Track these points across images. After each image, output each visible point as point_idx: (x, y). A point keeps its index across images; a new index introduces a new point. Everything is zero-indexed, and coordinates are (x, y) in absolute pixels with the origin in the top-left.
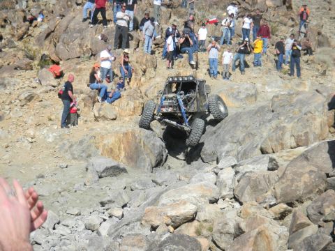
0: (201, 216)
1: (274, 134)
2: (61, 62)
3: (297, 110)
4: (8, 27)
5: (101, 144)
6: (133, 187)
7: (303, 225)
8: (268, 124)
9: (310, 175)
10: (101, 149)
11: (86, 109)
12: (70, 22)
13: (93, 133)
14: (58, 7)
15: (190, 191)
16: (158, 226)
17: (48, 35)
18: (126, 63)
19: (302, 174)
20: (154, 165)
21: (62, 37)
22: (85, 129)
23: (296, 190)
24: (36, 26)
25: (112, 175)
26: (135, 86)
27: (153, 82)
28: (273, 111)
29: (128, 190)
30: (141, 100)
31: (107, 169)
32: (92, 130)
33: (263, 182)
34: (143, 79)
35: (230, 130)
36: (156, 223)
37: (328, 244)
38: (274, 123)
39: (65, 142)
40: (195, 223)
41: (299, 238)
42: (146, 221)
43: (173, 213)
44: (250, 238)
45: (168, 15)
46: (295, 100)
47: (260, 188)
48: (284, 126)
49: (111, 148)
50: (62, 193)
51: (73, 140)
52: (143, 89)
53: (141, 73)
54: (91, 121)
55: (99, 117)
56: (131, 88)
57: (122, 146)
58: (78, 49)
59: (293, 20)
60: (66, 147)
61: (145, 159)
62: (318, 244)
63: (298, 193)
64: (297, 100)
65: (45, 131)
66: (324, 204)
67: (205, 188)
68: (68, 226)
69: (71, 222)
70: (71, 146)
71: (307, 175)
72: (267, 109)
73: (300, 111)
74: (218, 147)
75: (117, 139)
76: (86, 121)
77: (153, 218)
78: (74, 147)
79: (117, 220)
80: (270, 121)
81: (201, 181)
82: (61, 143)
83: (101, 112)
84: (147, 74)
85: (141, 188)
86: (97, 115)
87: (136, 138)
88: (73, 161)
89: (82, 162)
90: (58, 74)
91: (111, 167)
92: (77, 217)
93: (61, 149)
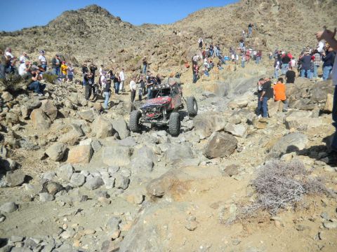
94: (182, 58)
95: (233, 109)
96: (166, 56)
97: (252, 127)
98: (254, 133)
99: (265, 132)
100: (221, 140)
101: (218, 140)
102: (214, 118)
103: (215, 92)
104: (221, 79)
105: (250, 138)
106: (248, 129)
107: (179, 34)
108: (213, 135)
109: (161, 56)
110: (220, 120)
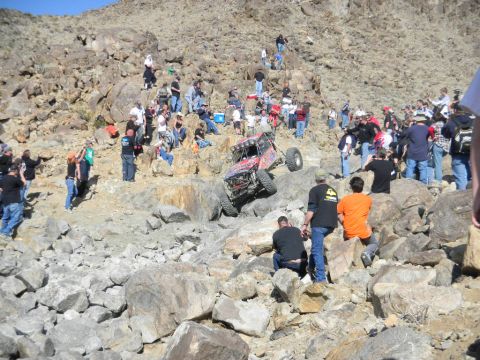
4: (60, 92)
6: (201, 230)
9: (388, 205)
10: (162, 200)
11: (144, 165)
12: (122, 88)
13: (153, 186)
14: (104, 78)
16: (239, 255)
17: (100, 100)
18: (178, 125)
19: (381, 203)
20: (211, 218)
21: (115, 101)
22: (145, 183)
24: (87, 92)
25: (177, 222)
26: (188, 148)
31: (173, 215)
32: (152, 183)
36: (238, 252)
39: (127, 193)
42: (228, 250)
49: (172, 200)
51: (135, 192)
54: (150, 176)
55: (157, 173)
56: (184, 149)
57: (182, 198)
59: (323, 102)
60: (128, 199)
61: (203, 212)
65: (106, 184)
66: (411, 222)
68: (147, 258)
70: (133, 198)
71: (385, 205)
75: (178, 192)
76: (145, 176)
77: (235, 247)
78: (136, 198)
82: (122, 195)
83: (159, 168)
85: (209, 230)
86: (155, 171)
87: (194, 191)
88: (136, 210)
90: (114, 134)
91: (177, 214)
92: (154, 251)
93: (122, 200)
94: (100, 111)
95: (236, 257)
96: (53, 102)
97: (286, 309)
98: (292, 324)
99: (321, 323)
100: (204, 346)
101: (194, 347)
102: (184, 283)
103: (188, 209)
104: (205, 173)
105: (282, 339)
106: (276, 314)
107: (93, 45)
108: (181, 330)
109: (40, 99)
110: (200, 288)
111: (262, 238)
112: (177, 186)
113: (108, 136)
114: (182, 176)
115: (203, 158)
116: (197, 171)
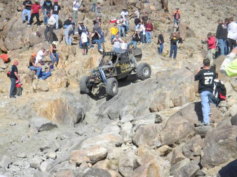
0: (110, 156)
1: (158, 98)
2: (8, 52)
3: (173, 81)
5: (39, 109)
6: (62, 138)
7: (180, 159)
8: (154, 92)
9: (184, 126)
10: (38, 112)
11: (27, 84)
12: (14, 23)
13: (33, 101)
14: (4, 13)
15: (102, 139)
16: (81, 164)
18: (54, 52)
19: (178, 125)
20: (76, 122)
21: (9, 34)
22: (27, 98)
23: (174, 136)
25: (47, 130)
26: (61, 67)
27: (73, 65)
28: (157, 83)
29: (59, 139)
30: (65, 77)
31: (43, 126)
32: (32, 98)
33: (152, 131)
34: (66, 62)
35: (128, 96)
36: (79, 161)
37: (197, 171)
38: (158, 91)
39: (13, 107)
40: (106, 161)
41: (177, 168)
42: (73, 160)
43: (91, 154)
44: (144, 168)
45: (83, 17)
46: (172, 74)
47: (150, 135)
48: (165, 93)
49: (45, 111)
50: (13, 143)
51: (19, 106)
52: (67, 69)
53: (65, 58)
54: (31, 92)
55: (36, 90)
56: (58, 69)
57: (53, 109)
58: (20, 42)
59: (169, 19)
60: (14, 111)
61: (69, 118)
62: (190, 171)
63: (176, 137)
64: (173, 75)
66: (194, 145)
67: (112, 136)
68: (18, 166)
69: (20, 163)
70: (18, 110)
71: (182, 126)
72: (153, 81)
73: (176, 82)
74: (120, 108)
75: (50, 105)
76: (27, 92)
77: (77, 158)
78: (20, 111)
79: (52, 160)
80: (155, 89)
81: (110, 131)
82: (10, 108)
83: (38, 86)
84: (69, 58)
85: (67, 138)
86: (35, 88)
87: (63, 104)
88: (19, 121)
89: (25, 121)
90: (7, 60)
91: (47, 124)
92: (24, 159)
93: (10, 112)
111: (97, 150)
112: (49, 100)
113: (2, 62)
114: (56, 90)
115: (72, 74)
116: (68, 85)
